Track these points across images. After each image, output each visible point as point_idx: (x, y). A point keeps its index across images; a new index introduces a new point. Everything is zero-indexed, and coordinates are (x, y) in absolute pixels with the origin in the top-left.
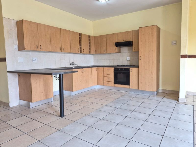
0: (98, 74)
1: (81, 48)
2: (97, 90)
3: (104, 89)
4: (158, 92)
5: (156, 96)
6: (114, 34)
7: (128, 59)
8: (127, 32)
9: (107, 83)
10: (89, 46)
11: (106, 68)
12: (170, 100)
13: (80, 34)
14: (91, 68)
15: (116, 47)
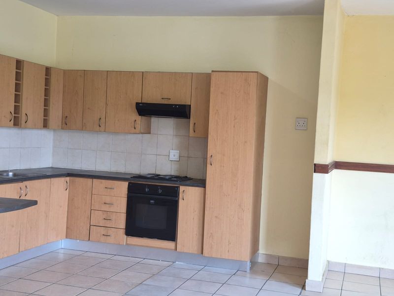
0: (71, 201)
1: (17, 109)
2: (61, 256)
3: (89, 254)
4: (253, 263)
5: (248, 275)
6: (132, 74)
7: (172, 157)
8: (176, 73)
9: (103, 231)
10: (46, 103)
11: (103, 181)
12: (284, 285)
13: (19, 63)
14: (49, 180)
15: (139, 115)
